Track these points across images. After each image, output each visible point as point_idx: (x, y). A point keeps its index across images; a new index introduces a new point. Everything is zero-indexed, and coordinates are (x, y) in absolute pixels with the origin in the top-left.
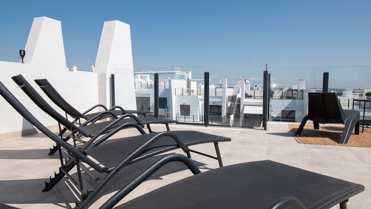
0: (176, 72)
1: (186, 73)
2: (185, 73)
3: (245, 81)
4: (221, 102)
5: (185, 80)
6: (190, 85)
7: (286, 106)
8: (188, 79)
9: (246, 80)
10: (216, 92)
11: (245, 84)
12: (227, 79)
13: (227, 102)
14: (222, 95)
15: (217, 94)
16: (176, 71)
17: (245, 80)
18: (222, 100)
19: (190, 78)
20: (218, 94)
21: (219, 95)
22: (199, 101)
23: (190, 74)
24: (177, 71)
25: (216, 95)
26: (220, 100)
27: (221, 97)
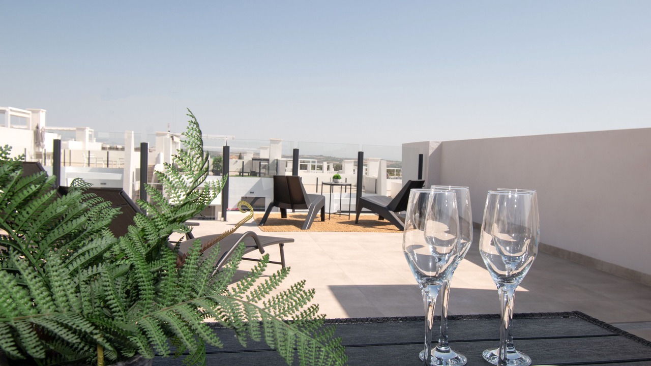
0: (8, 109)
1: (33, 112)
2: (30, 112)
3: (173, 139)
4: (121, 181)
5: (28, 129)
6: (43, 142)
7: (248, 189)
8: (37, 127)
9: (174, 137)
10: (109, 160)
11: (172, 144)
12: (133, 132)
13: (133, 181)
14: (122, 167)
15: (109, 163)
16: (7, 106)
17: (172, 137)
18: (123, 177)
19: (42, 125)
20: (114, 163)
21: (114, 167)
22: (67, 179)
23: (42, 115)
24: (10, 108)
25: (108, 166)
26: (118, 177)
27: (120, 171)
